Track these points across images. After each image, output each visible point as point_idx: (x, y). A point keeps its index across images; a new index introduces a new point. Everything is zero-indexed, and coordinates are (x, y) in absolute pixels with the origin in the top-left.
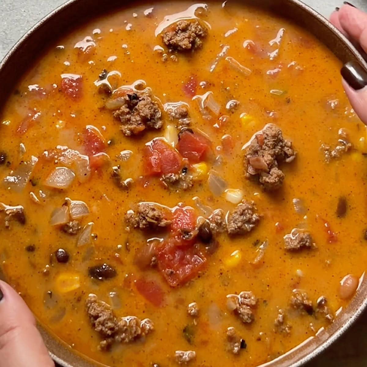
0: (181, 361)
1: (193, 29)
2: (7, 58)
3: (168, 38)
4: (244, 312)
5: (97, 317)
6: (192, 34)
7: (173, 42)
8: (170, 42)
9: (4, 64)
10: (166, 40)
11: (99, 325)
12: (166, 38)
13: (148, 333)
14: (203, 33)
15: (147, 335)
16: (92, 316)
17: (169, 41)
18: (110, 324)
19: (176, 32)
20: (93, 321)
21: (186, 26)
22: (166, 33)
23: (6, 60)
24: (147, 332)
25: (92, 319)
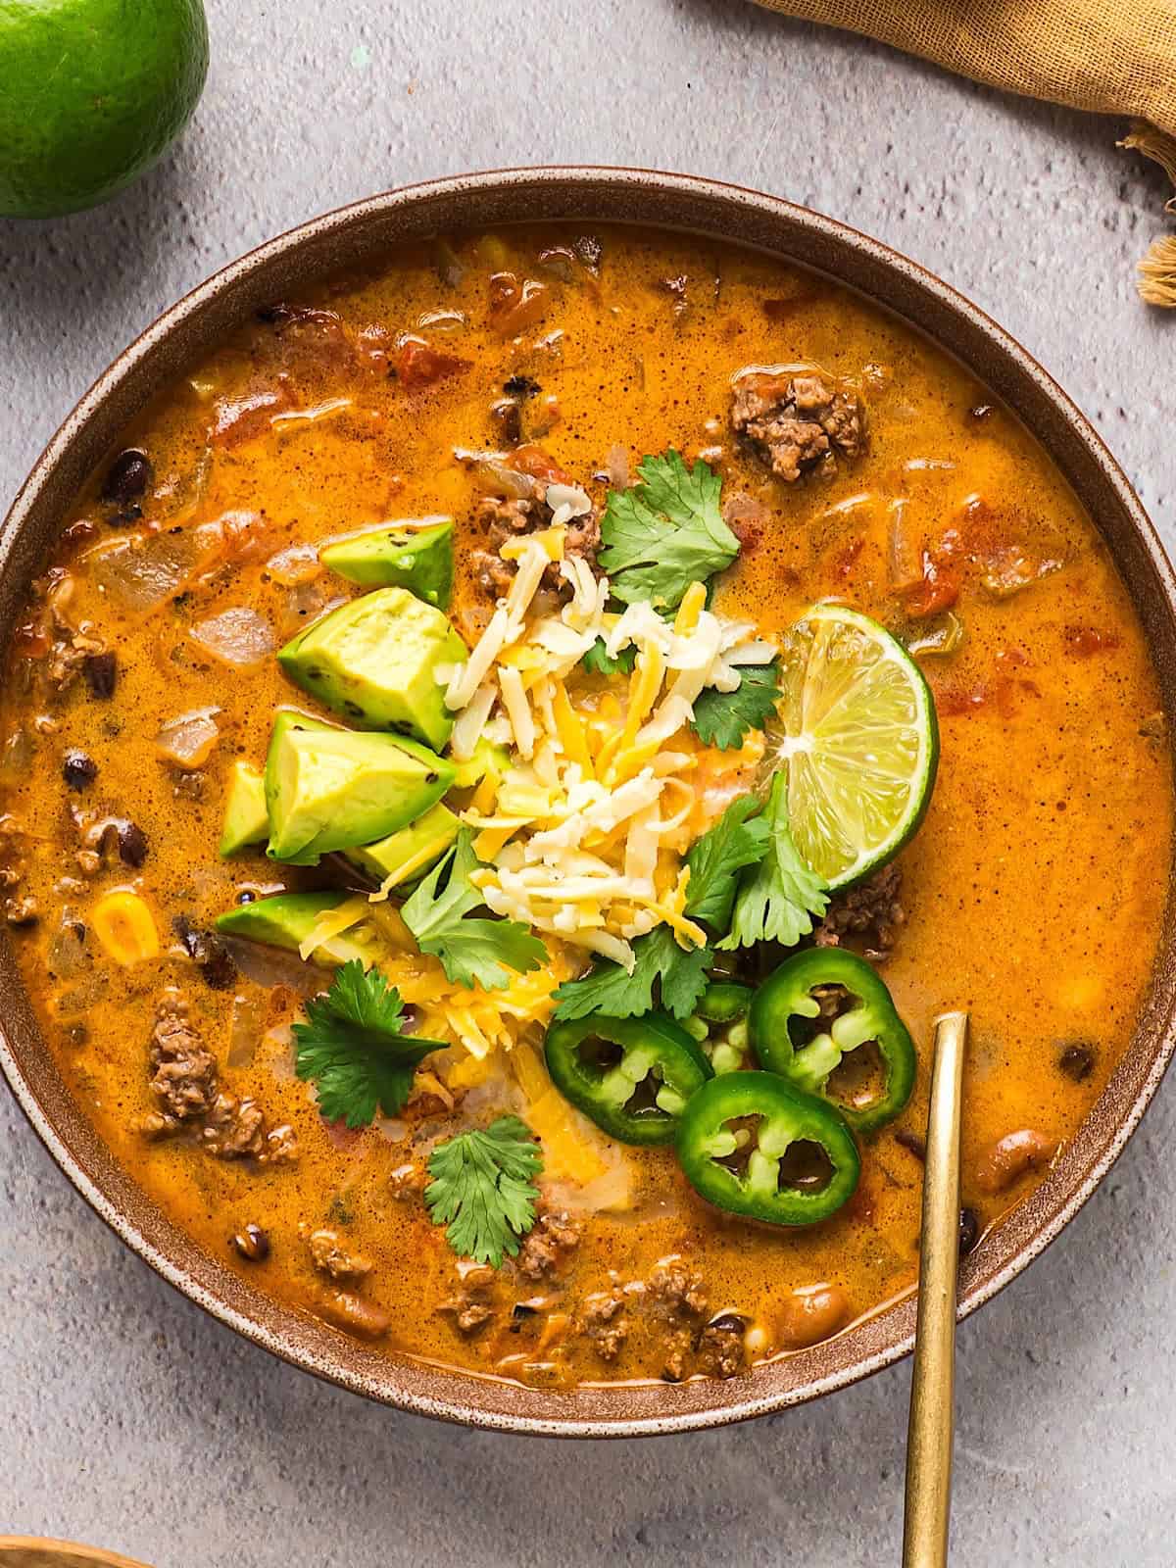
0: (325, 1261)
1: (831, 424)
3: (746, 414)
4: (535, 1250)
5: (169, 1057)
6: (821, 438)
7: (755, 432)
8: (749, 426)
10: (737, 417)
11: (164, 1078)
12: (742, 407)
13: (278, 1163)
14: (855, 447)
15: (270, 1163)
16: (161, 1048)
17: (745, 421)
18: (193, 1093)
19: (780, 405)
20: (156, 1058)
21: (816, 404)
22: (750, 392)
24: (274, 1158)
25: (155, 1051)
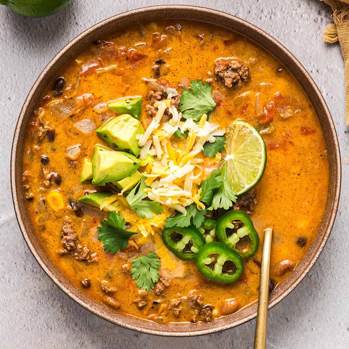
0: (104, 288)
1: (241, 73)
2: (108, 22)
3: (218, 70)
4: (159, 287)
5: (66, 234)
6: (238, 77)
7: (221, 75)
8: (219, 73)
9: (103, 24)
10: (216, 71)
11: (64, 240)
12: (217, 68)
13: (93, 263)
14: (247, 79)
15: (91, 263)
16: (64, 232)
18: (72, 244)
19: (227, 68)
20: (63, 235)
21: (237, 68)
22: (220, 64)
23: (106, 23)
24: (92, 261)
25: (62, 233)
